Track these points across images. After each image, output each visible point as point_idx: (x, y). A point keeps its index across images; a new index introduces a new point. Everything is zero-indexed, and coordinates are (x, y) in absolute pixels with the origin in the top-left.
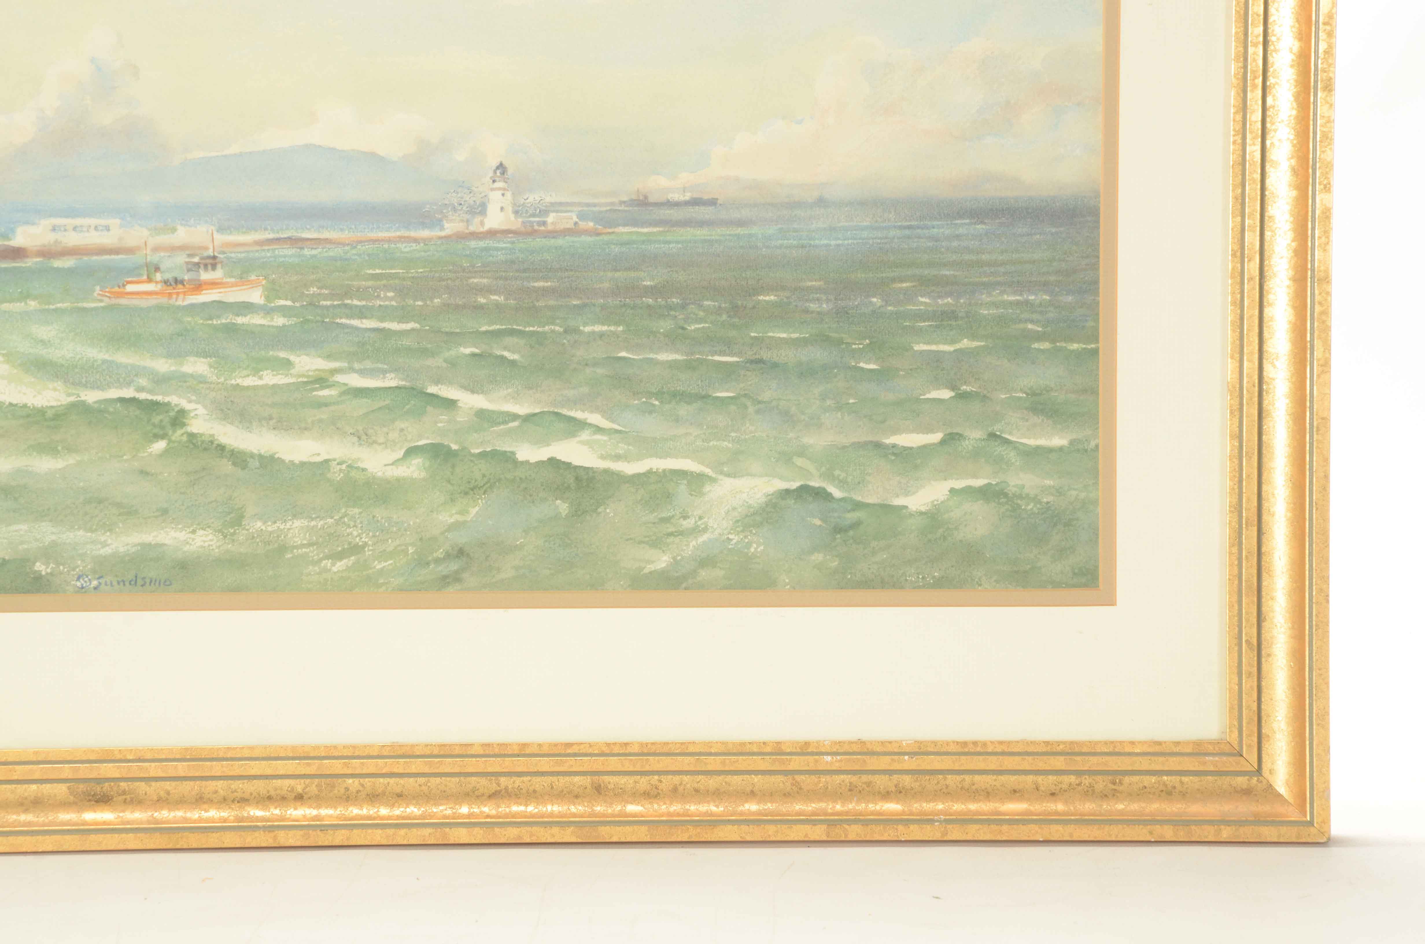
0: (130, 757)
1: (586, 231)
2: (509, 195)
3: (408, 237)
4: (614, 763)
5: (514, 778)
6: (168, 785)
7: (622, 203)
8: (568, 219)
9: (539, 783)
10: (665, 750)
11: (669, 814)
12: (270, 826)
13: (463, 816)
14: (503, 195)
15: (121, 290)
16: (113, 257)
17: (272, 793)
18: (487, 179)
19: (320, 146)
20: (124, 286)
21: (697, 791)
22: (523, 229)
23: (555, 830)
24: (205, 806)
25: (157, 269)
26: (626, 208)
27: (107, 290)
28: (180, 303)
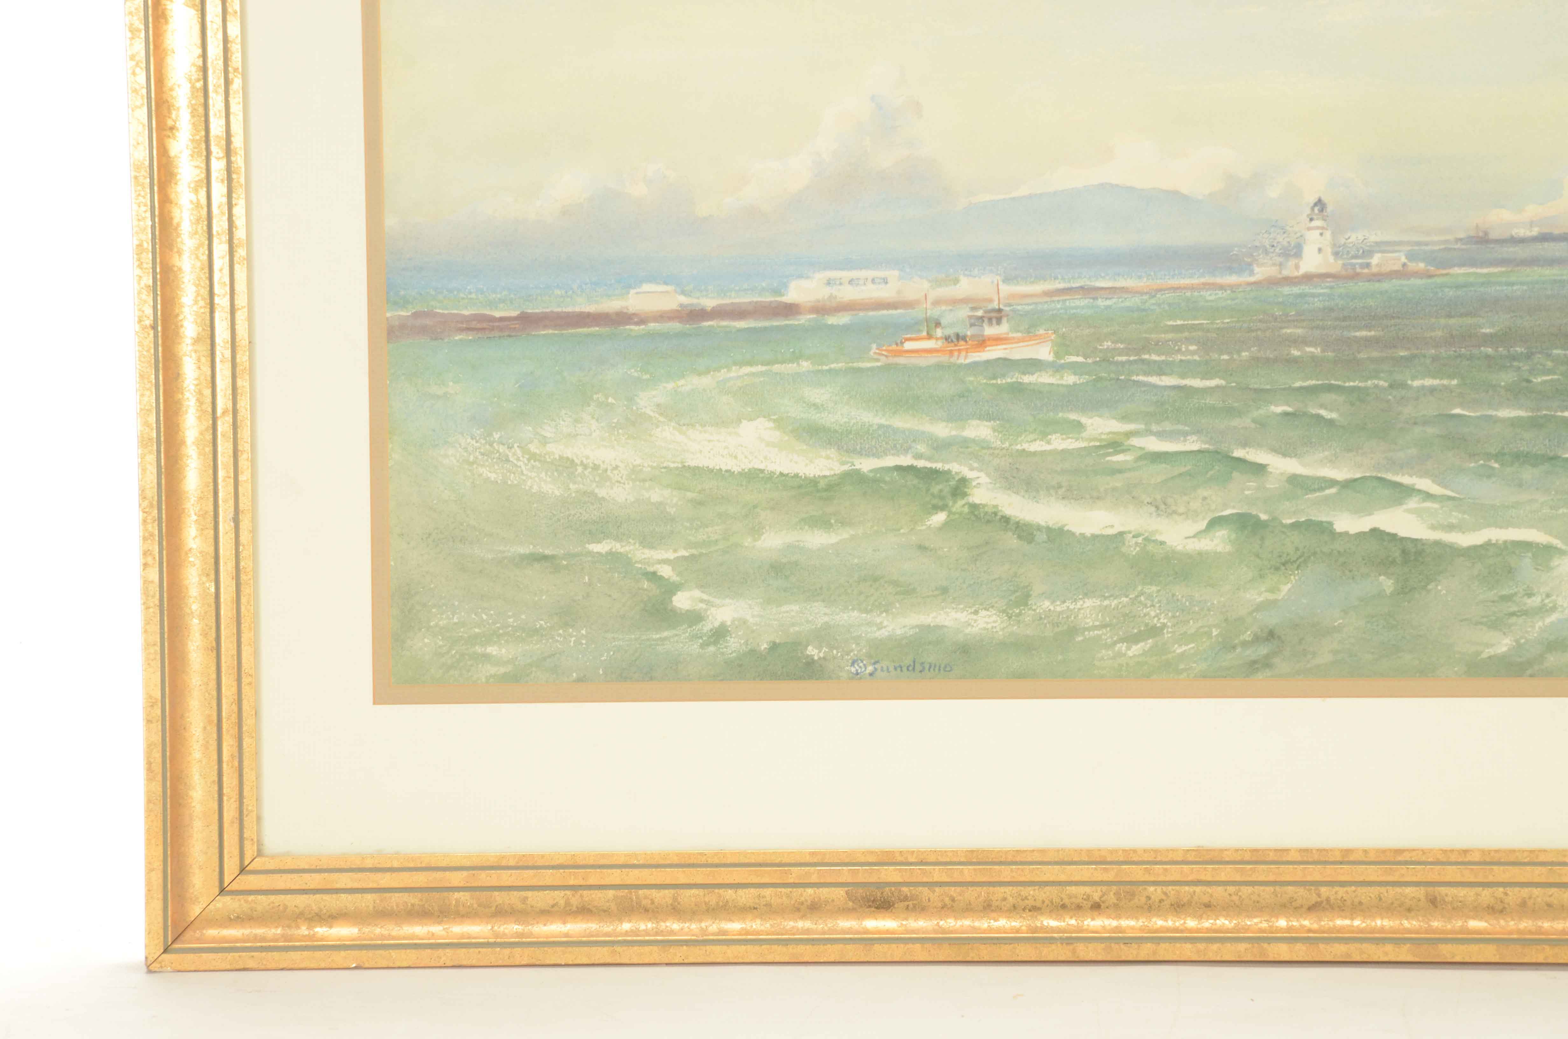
0: (912, 859)
1: (1417, 273)
2: (1328, 234)
3: (1213, 284)
4: (1452, 873)
5: (1337, 888)
6: (953, 891)
7: (1458, 240)
8: (1397, 260)
9: (1366, 894)
10: (1512, 858)
11: (1519, 932)
12: (1067, 938)
13: (1281, 930)
14: (1321, 234)
15: (899, 348)
16: (891, 312)
17: (1066, 901)
18: (1304, 217)
19: (1117, 185)
20: (902, 343)
21: (1549, 905)
22: (1344, 273)
23: (1389, 947)
24: (994, 915)
25: (938, 324)
26: (1464, 247)
27: (884, 348)
28: (961, 361)
